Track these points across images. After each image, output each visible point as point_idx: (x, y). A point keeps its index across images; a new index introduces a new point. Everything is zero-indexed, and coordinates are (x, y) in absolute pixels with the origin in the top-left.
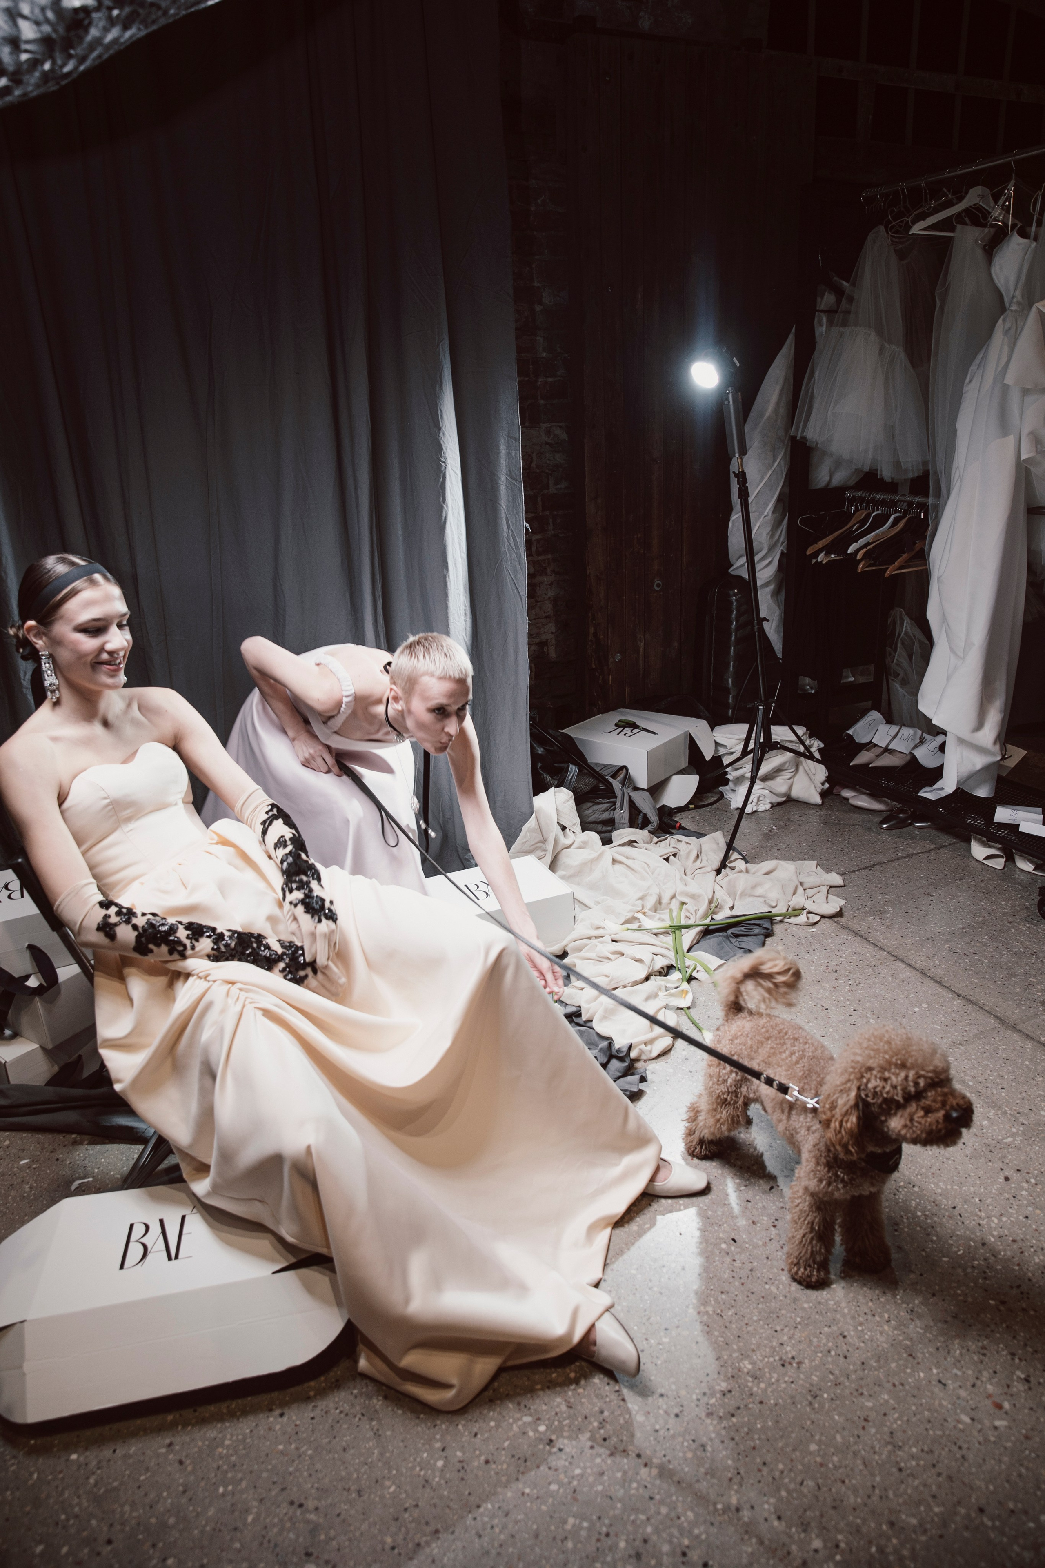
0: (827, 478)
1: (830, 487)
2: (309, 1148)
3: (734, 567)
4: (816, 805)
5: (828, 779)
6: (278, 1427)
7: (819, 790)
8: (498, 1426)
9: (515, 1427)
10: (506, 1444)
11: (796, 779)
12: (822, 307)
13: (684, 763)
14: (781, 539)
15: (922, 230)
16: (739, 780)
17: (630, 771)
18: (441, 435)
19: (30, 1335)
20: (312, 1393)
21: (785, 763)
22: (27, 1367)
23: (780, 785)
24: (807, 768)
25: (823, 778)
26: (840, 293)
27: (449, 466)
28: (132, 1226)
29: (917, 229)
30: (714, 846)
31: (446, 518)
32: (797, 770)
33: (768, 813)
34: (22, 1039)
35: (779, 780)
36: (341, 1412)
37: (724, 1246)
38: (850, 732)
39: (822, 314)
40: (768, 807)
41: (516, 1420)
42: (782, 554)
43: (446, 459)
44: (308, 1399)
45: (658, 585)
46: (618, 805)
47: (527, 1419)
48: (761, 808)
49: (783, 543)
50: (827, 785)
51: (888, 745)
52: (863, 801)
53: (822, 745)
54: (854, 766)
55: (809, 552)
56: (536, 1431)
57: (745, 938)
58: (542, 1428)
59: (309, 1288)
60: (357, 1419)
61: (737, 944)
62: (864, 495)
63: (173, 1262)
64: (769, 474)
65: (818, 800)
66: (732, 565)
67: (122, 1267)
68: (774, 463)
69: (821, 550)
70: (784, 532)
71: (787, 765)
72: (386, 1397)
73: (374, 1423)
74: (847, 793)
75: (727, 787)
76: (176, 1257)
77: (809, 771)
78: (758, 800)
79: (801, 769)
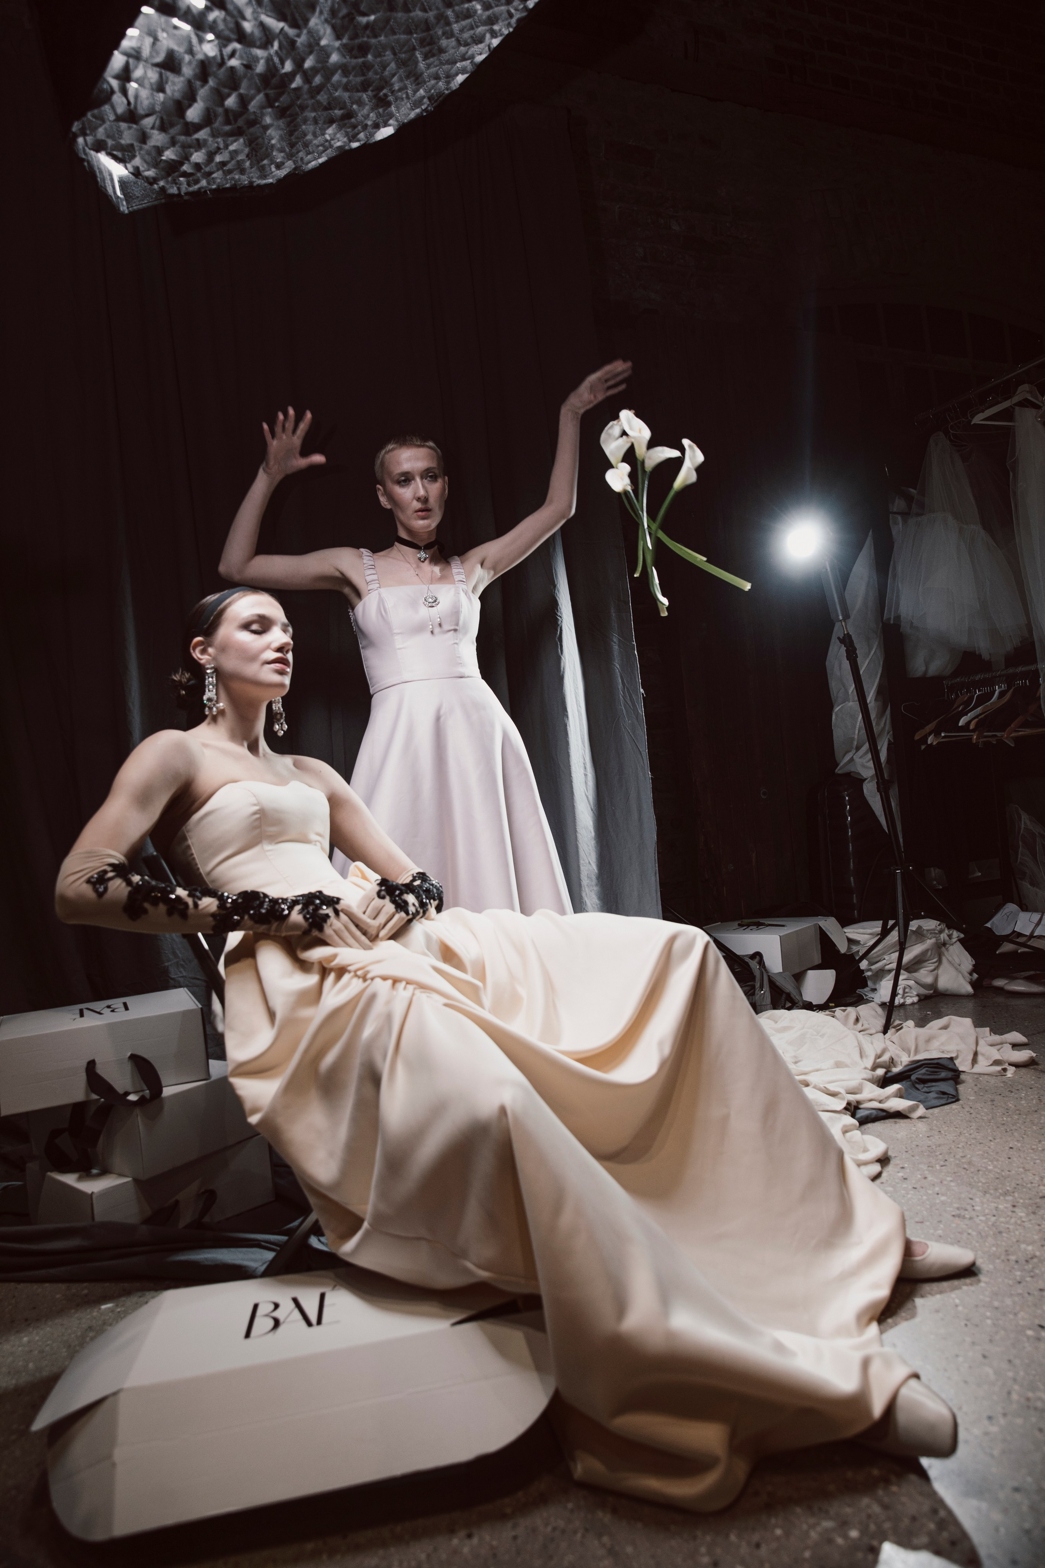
0: (924, 669)
1: (928, 676)
2: (503, 1110)
3: (841, 764)
4: (967, 996)
5: (975, 969)
6: (466, 1550)
7: (968, 980)
8: (787, 1534)
9: (813, 1535)
10: (807, 1554)
11: (940, 971)
12: (895, 510)
13: (817, 959)
14: (887, 728)
15: (982, 420)
16: (880, 974)
17: (765, 958)
18: (556, 591)
19: (125, 1412)
20: (508, 1510)
21: (927, 951)
22: (118, 1454)
23: (925, 975)
24: (950, 958)
25: (970, 967)
26: (909, 499)
27: (564, 621)
28: (256, 1307)
29: (978, 419)
30: (873, 1013)
31: (564, 669)
32: (940, 961)
33: (916, 1006)
34: (111, 1175)
35: (923, 972)
36: (554, 1529)
37: (1030, 1333)
38: (988, 925)
39: (896, 516)
40: (916, 999)
41: (813, 1527)
42: (890, 744)
43: (561, 613)
44: (503, 1517)
45: (764, 794)
46: (758, 985)
47: (828, 1524)
48: (909, 1001)
49: (888, 733)
50: (975, 976)
51: (1033, 932)
52: (1019, 986)
53: (962, 936)
54: (1000, 954)
55: (917, 737)
56: (846, 1537)
57: (934, 1084)
58: (854, 1534)
59: (501, 1348)
60: (579, 1535)
61: (925, 1089)
62: (963, 679)
63: (316, 1329)
64: (867, 662)
65: (969, 989)
66: (837, 765)
67: (248, 1335)
68: (870, 652)
69: (930, 734)
70: (888, 721)
71: (929, 953)
72: (614, 1511)
73: (605, 1539)
74: (999, 983)
75: (866, 989)
76: (319, 1322)
77: (953, 962)
78: (904, 992)
79: (944, 960)
